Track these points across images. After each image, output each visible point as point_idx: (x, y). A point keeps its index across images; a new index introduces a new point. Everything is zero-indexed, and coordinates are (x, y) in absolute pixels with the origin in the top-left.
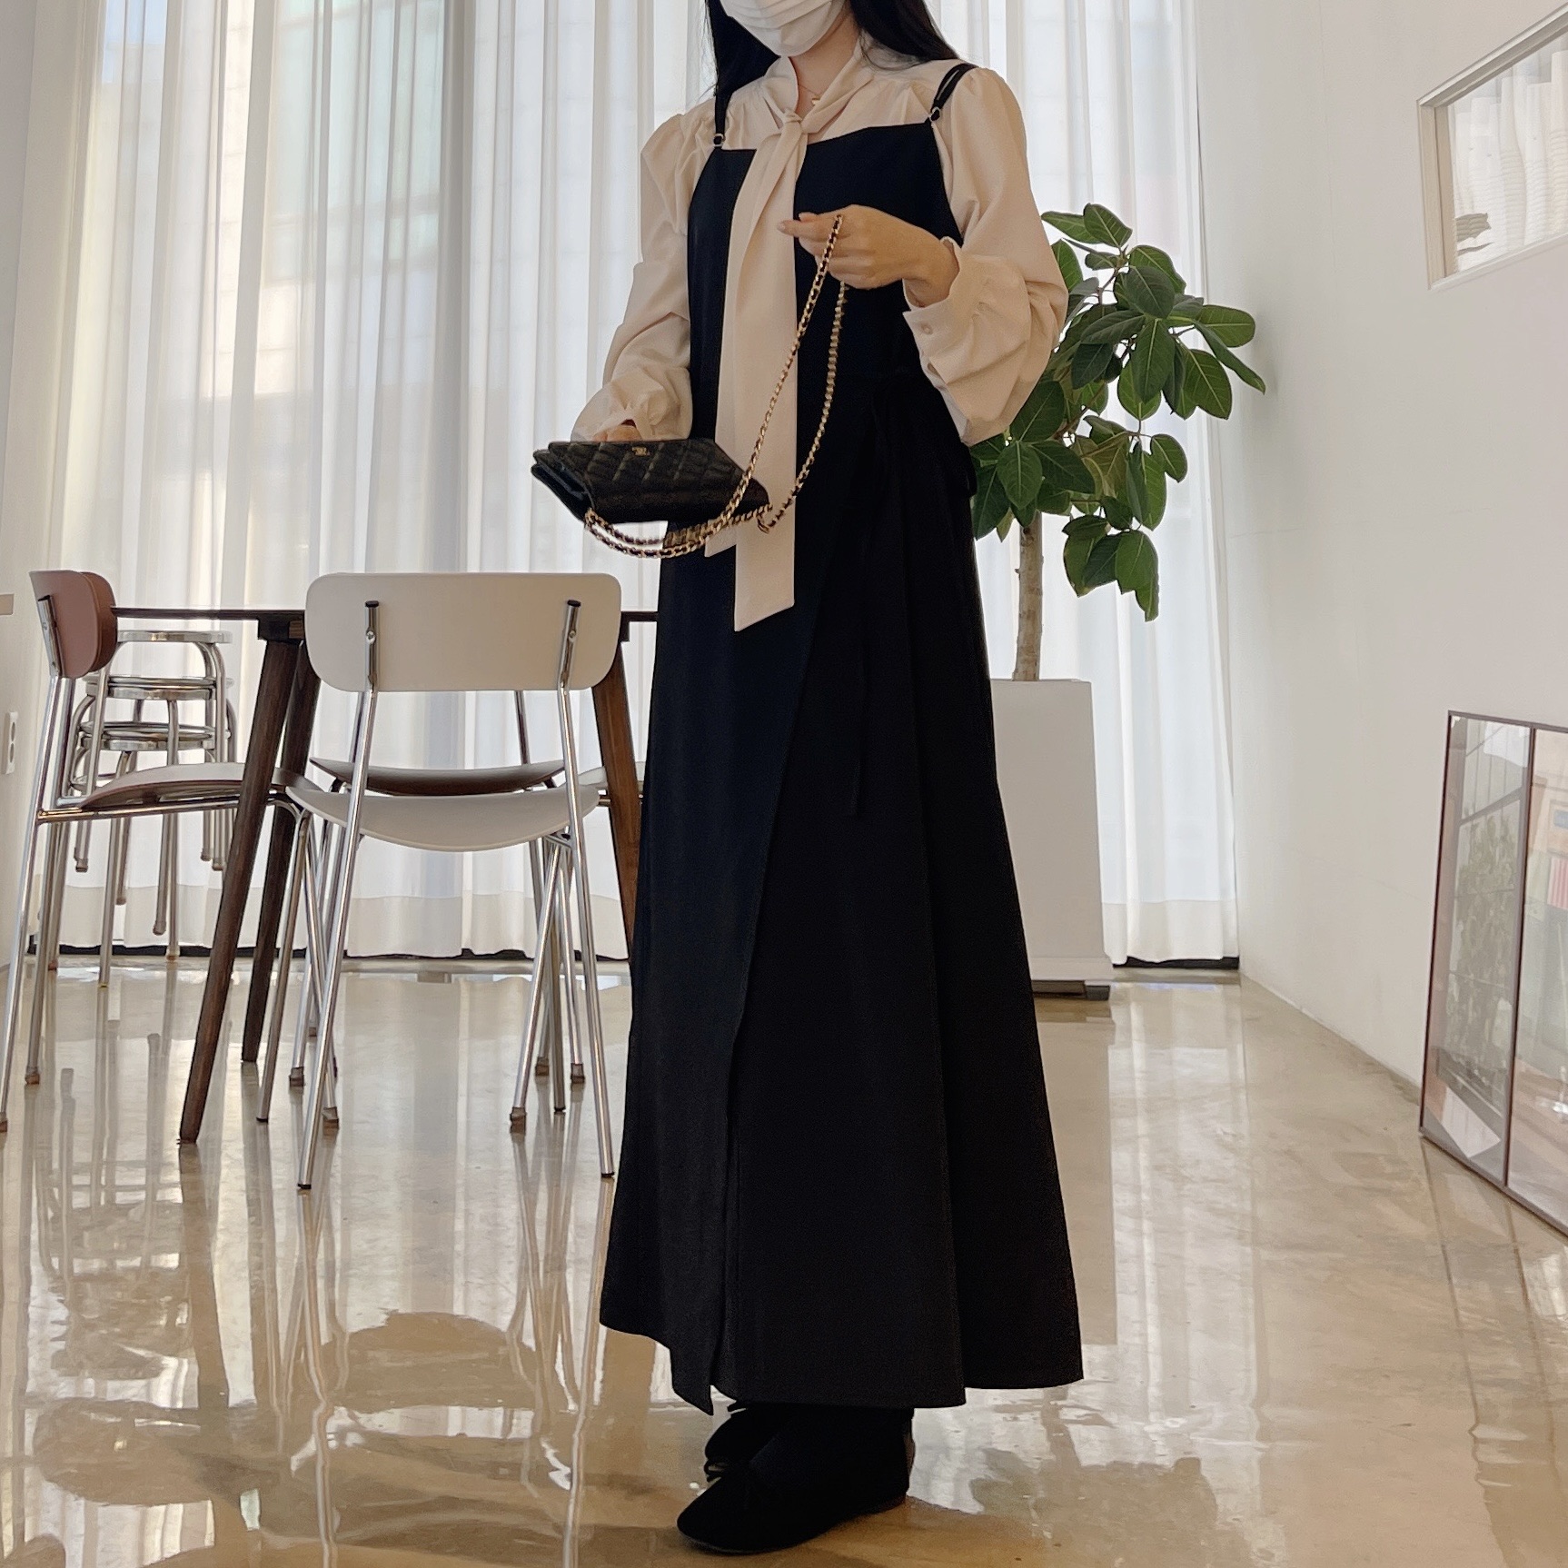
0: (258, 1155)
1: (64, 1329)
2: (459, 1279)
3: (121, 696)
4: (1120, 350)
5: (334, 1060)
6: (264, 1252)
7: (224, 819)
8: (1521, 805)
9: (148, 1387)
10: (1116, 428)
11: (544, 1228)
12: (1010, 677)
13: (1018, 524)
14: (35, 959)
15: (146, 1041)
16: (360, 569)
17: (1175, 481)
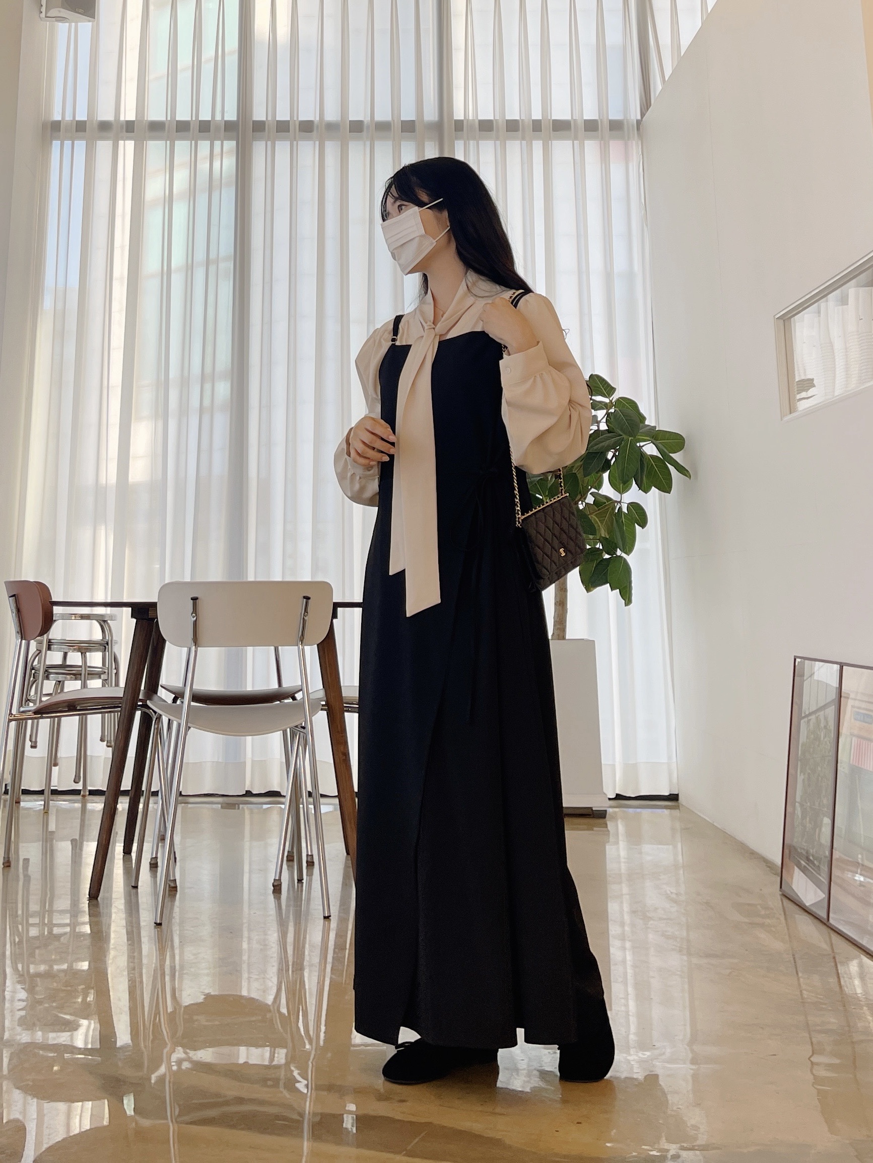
0: (132, 906)
1: (25, 1003)
2: (245, 975)
3: (55, 650)
4: (610, 455)
5: (175, 852)
6: (136, 961)
7: (113, 718)
8: (835, 707)
9: (72, 1037)
10: (608, 499)
11: (292, 947)
14: (8, 797)
15: (70, 842)
16: (188, 579)
17: (641, 528)
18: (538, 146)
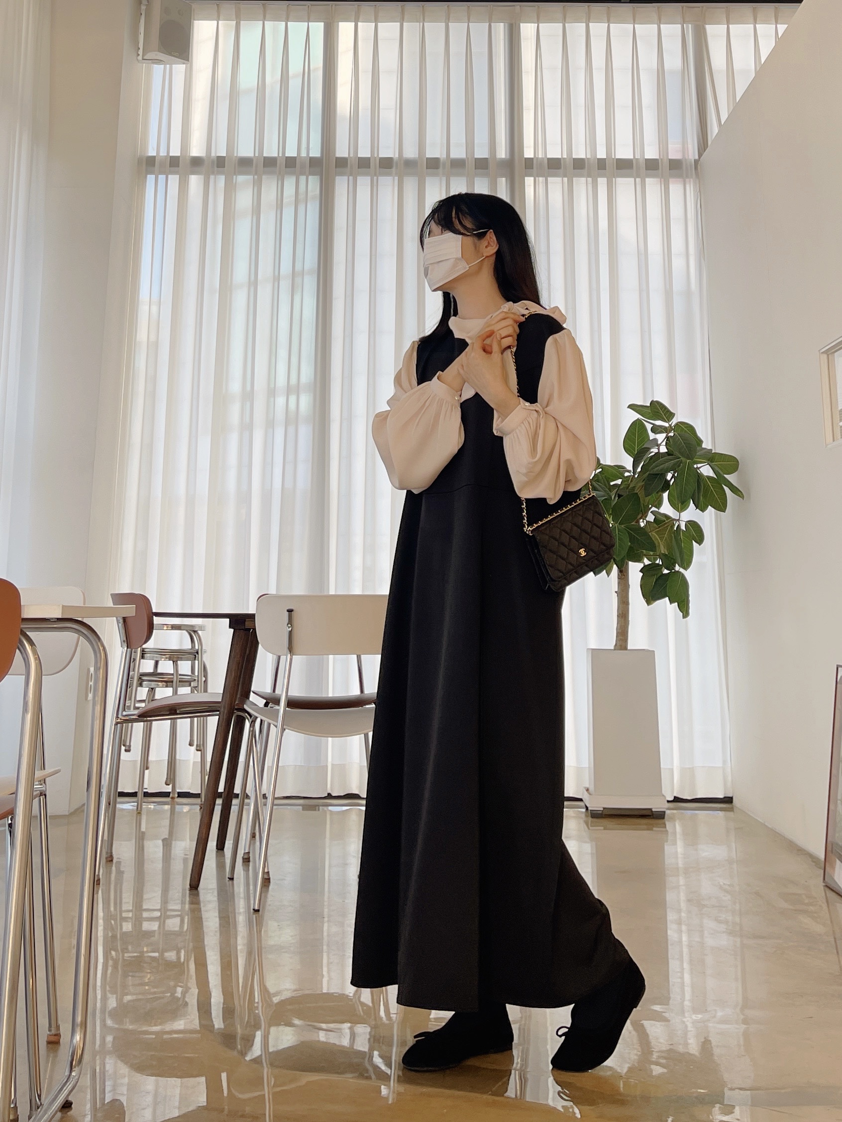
3: (148, 658)
4: (669, 476)
10: (668, 517)
12: (613, 648)
13: (617, 568)
15: (161, 841)
17: (698, 545)
18: (602, 182)
